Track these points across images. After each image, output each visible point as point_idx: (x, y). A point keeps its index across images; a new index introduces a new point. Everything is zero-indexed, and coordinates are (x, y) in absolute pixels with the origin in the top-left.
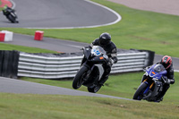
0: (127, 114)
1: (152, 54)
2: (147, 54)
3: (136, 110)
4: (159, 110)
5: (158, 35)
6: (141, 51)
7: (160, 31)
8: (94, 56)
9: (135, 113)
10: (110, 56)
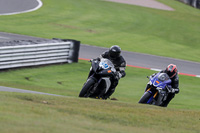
0: (50, 111)
1: (77, 44)
2: (72, 44)
3: (61, 107)
4: (86, 106)
5: (84, 22)
6: (65, 41)
7: (85, 17)
8: (102, 69)
9: (60, 110)
10: (118, 70)
